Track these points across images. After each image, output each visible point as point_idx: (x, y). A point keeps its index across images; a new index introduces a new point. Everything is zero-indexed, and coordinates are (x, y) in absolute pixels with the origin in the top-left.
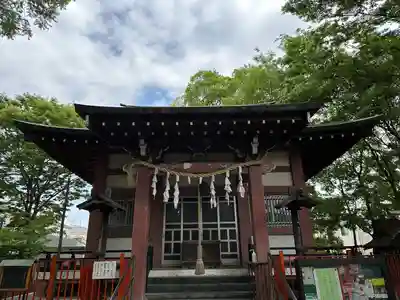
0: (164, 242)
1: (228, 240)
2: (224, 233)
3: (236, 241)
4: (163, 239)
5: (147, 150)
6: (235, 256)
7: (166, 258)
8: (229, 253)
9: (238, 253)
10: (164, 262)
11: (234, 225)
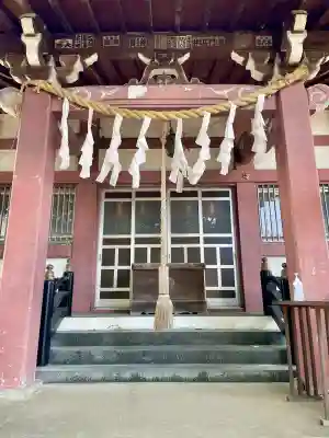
0: (100, 267)
1: (219, 266)
2: (210, 254)
3: (234, 266)
4: (99, 263)
5: (41, 49)
6: (231, 294)
7: (103, 295)
8: (220, 288)
9: (235, 288)
10: (99, 302)
11: (228, 241)
